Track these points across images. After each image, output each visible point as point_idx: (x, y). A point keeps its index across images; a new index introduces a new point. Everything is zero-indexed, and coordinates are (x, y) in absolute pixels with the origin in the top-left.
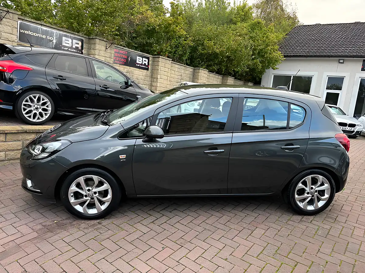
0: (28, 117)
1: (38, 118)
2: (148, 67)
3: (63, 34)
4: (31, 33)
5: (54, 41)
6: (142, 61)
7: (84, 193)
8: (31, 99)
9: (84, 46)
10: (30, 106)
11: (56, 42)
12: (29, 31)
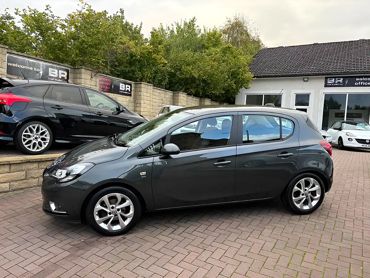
0: (28, 147)
1: (38, 148)
2: (131, 94)
3: (49, 65)
4: (18, 65)
5: (41, 73)
6: (125, 87)
7: (108, 211)
8: (30, 129)
9: (70, 76)
10: (29, 136)
11: (43, 74)
12: (17, 64)
